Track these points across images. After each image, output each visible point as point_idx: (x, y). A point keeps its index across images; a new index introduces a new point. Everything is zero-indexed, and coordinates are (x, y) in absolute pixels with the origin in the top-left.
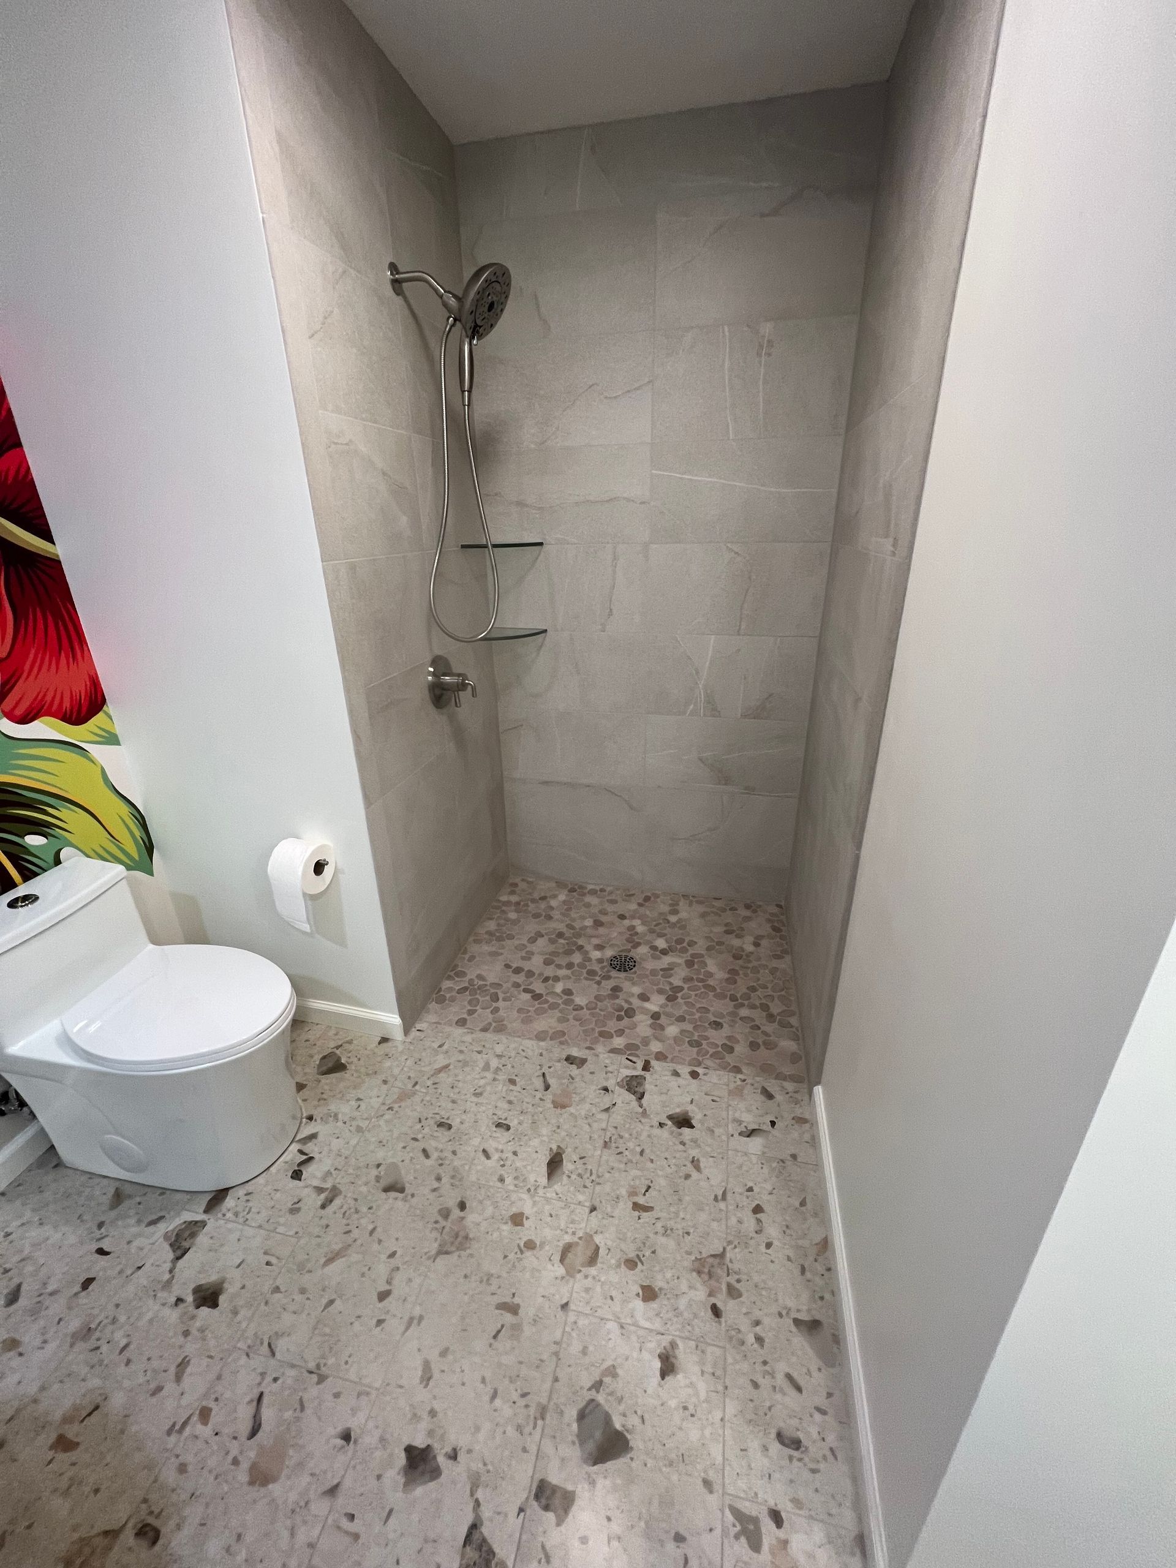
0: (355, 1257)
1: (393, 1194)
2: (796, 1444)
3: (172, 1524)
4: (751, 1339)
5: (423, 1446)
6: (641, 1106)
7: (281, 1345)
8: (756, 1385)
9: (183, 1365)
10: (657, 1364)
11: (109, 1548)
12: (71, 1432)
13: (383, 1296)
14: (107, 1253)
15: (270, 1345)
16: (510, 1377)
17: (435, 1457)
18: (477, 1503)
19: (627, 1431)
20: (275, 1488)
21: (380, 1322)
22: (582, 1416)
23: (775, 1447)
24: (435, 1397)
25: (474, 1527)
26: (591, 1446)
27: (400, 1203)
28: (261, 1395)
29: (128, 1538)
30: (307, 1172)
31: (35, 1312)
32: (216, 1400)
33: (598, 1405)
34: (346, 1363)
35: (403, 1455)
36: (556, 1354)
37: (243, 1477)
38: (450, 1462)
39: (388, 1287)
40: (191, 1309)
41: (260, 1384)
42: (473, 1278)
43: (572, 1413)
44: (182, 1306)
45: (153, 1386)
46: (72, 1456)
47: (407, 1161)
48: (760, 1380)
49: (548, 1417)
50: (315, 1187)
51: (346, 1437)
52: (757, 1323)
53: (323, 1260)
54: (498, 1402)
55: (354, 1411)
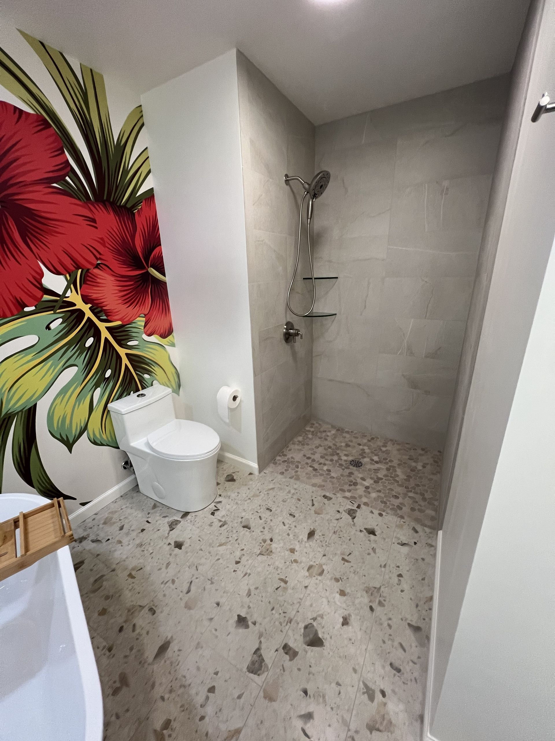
0: (229, 547)
1: (246, 529)
2: (399, 670)
3: (160, 610)
4: (385, 624)
5: (244, 616)
6: (353, 522)
7: (200, 568)
8: (384, 642)
9: (168, 564)
10: (341, 620)
11: (140, 611)
12: (134, 573)
13: (237, 563)
14: (150, 523)
15: (196, 567)
16: (280, 605)
17: (248, 622)
18: (261, 642)
19: (324, 639)
20: (192, 612)
21: (235, 571)
22: (306, 627)
23: (388, 668)
24: (250, 602)
25: (258, 649)
26: (308, 639)
27: (247, 533)
28: (192, 581)
29: (146, 609)
30: (217, 513)
31: (127, 534)
32: (177, 578)
33: (313, 626)
34: (221, 581)
35: (236, 617)
36: (299, 602)
37: (183, 604)
38: (253, 625)
39: (239, 560)
40: (173, 547)
41: (192, 578)
42: (272, 566)
43: (302, 625)
44: (170, 546)
45: (159, 567)
46: (133, 580)
47: (253, 519)
48: (386, 641)
49: (292, 623)
50: (219, 519)
51: (218, 604)
52: (390, 619)
53: (218, 545)
54: (274, 612)
55: (222, 597)
